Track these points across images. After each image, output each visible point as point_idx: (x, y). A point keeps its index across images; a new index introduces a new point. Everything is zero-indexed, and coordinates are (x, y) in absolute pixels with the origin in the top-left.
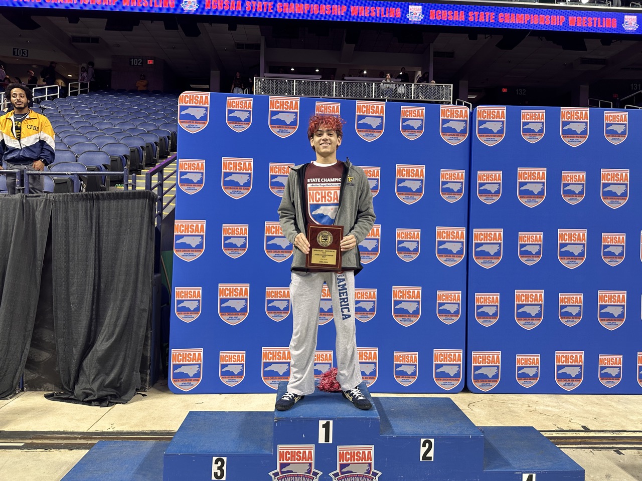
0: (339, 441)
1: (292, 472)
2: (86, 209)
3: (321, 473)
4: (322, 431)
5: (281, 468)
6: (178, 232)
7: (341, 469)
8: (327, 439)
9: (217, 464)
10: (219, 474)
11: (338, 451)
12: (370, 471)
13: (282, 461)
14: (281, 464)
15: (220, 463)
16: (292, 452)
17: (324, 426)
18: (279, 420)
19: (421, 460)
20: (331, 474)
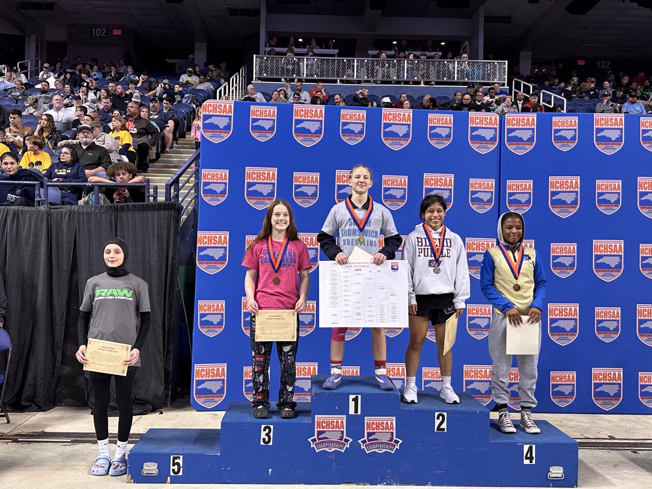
0: (366, 413)
1: (327, 438)
2: (111, 221)
3: (351, 440)
4: (352, 404)
5: (318, 436)
6: (201, 244)
7: (368, 437)
8: (356, 411)
9: (265, 431)
10: (267, 440)
11: (366, 422)
12: (392, 439)
13: (319, 429)
14: (318, 432)
15: (267, 430)
16: (327, 421)
17: (353, 400)
18: (316, 394)
19: (436, 431)
20: (359, 441)
